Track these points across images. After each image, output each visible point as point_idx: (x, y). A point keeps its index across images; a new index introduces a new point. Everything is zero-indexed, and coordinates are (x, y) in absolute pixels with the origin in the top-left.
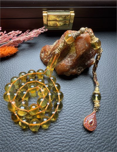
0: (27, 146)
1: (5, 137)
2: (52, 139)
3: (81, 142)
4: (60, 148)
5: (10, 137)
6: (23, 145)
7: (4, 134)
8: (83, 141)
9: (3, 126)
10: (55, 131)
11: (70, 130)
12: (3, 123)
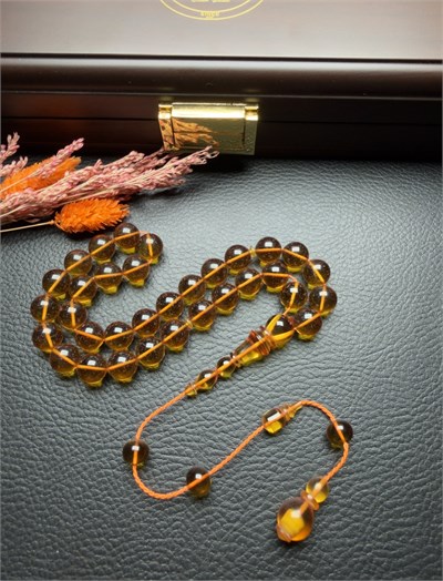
0: (102, 471)
3: (236, 480)
5: (62, 447)
6: (92, 469)
7: (50, 437)
8: (242, 478)
11: (215, 448)
12: (47, 410)
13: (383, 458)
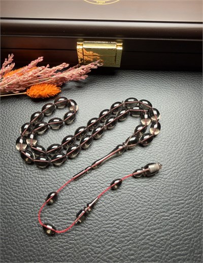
0: (34, 228)
1: (9, 215)
2: (64, 225)
3: (99, 233)
4: (72, 235)
5: (14, 216)
6: (29, 227)
7: (9, 211)
8: (102, 231)
9: (8, 202)
10: (70, 216)
12: (8, 198)
13: (171, 222)
